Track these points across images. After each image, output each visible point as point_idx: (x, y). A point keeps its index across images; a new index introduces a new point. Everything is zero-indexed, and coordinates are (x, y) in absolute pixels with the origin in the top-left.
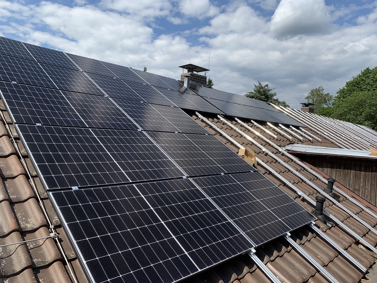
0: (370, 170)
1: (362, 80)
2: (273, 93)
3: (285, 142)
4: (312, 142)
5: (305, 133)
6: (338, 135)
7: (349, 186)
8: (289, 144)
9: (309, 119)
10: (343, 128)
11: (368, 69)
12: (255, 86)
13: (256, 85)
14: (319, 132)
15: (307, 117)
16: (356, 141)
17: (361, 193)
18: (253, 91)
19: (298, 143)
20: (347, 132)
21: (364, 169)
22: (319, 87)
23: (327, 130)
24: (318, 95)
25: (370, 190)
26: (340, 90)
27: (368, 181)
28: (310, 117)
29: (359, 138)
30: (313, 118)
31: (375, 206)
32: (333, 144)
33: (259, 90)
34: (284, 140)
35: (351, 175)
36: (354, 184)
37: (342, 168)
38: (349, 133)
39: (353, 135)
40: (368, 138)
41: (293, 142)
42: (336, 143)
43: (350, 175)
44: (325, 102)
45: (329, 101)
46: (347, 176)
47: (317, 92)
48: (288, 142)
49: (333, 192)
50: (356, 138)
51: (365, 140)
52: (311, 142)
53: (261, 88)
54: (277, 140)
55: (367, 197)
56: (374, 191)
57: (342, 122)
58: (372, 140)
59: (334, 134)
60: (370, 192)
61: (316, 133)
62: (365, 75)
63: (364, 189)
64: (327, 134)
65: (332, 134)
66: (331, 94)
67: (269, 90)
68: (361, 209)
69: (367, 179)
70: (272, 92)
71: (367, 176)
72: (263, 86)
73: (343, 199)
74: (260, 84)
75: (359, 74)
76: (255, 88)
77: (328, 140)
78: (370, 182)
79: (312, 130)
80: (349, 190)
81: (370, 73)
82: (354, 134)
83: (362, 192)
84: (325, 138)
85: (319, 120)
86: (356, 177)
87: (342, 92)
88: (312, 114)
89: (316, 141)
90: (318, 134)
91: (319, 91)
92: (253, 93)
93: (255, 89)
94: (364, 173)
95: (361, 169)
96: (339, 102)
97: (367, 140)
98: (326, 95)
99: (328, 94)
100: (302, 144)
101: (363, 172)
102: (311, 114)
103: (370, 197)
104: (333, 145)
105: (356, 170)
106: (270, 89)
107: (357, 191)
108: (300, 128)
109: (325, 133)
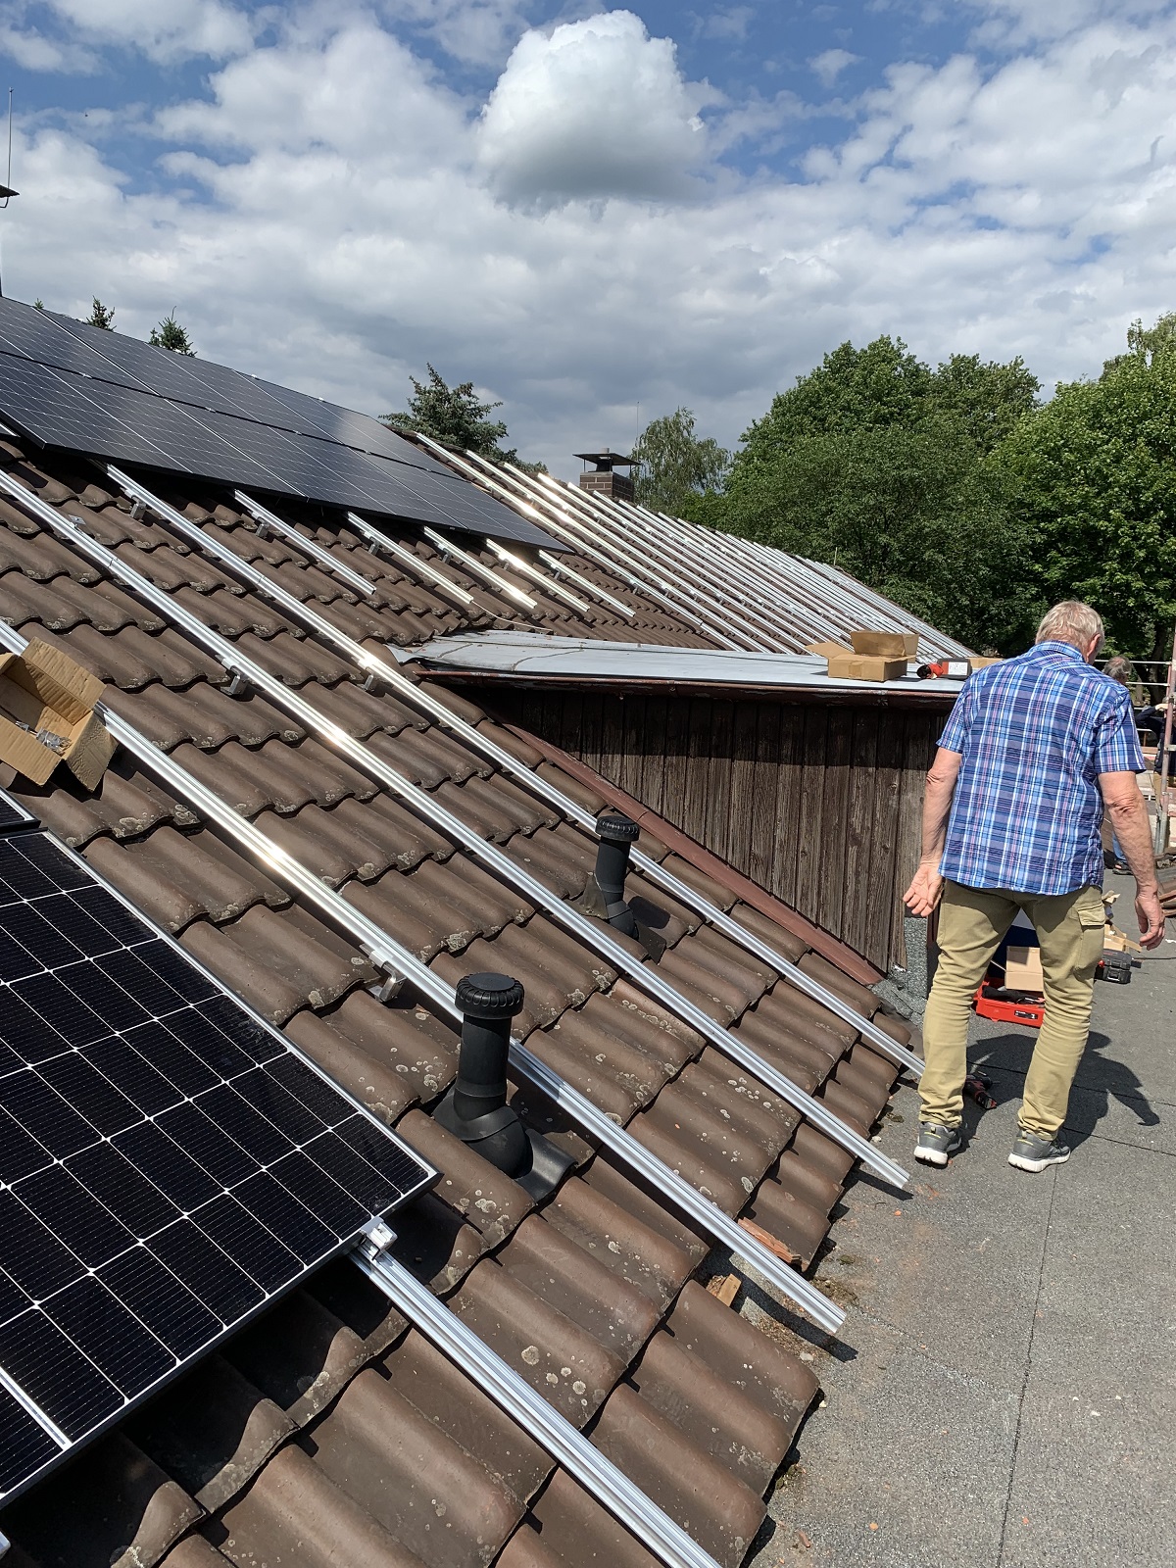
0: (822, 754)
1: (828, 390)
2: (495, 424)
3: (435, 622)
4: (590, 625)
5: (564, 581)
6: (719, 594)
7: (725, 845)
8: (459, 631)
9: (604, 524)
10: (747, 567)
11: (846, 349)
12: (417, 386)
13: (422, 386)
14: (633, 580)
15: (597, 514)
16: (792, 623)
17: (776, 878)
18: (410, 413)
19: (511, 628)
20: (761, 585)
21: (794, 749)
22: (678, 415)
23: (679, 574)
24: (676, 446)
25: (821, 858)
26: (753, 426)
27: (810, 814)
28: (609, 516)
29: (805, 610)
30: (625, 521)
31: (840, 941)
32: (694, 632)
33: (434, 407)
34: (428, 611)
35: (735, 784)
36: (748, 832)
37: (692, 751)
38: (768, 588)
39: (780, 598)
40: (836, 609)
41: (483, 621)
42: (705, 627)
43: (727, 786)
44: (701, 476)
45: (712, 470)
46: (716, 789)
47: (670, 435)
48: (452, 622)
49: (627, 898)
50: (791, 607)
51: (825, 617)
52: (586, 623)
53: (442, 397)
54: (378, 609)
55: (804, 895)
56: (838, 864)
57: (744, 544)
58: (852, 619)
59: (704, 590)
60: (820, 869)
61: (619, 584)
62: (838, 371)
63: (792, 854)
64: (670, 588)
65: (693, 591)
66: (720, 445)
67: (478, 411)
68: (771, 973)
69: (804, 801)
70: (490, 419)
71: (806, 784)
72: (450, 392)
73: (685, 922)
74: (437, 381)
75: (819, 369)
76: (418, 396)
77: (671, 614)
78: (819, 819)
79: (604, 571)
80: (726, 863)
81: (854, 365)
82: (787, 593)
83: (784, 870)
84: (659, 606)
85: (649, 528)
86: (759, 795)
87: (759, 435)
88: (621, 502)
89: (611, 618)
90: (632, 587)
91: (679, 430)
92: (407, 417)
93: (418, 403)
94: (794, 771)
95: (780, 755)
96: (747, 477)
97: (834, 618)
98: (701, 446)
99: (711, 442)
100: (532, 631)
101: (787, 771)
102: (617, 503)
103: (819, 893)
104: (691, 635)
105: (756, 760)
106: (481, 404)
107: (761, 870)
108: (543, 554)
109: (664, 585)
